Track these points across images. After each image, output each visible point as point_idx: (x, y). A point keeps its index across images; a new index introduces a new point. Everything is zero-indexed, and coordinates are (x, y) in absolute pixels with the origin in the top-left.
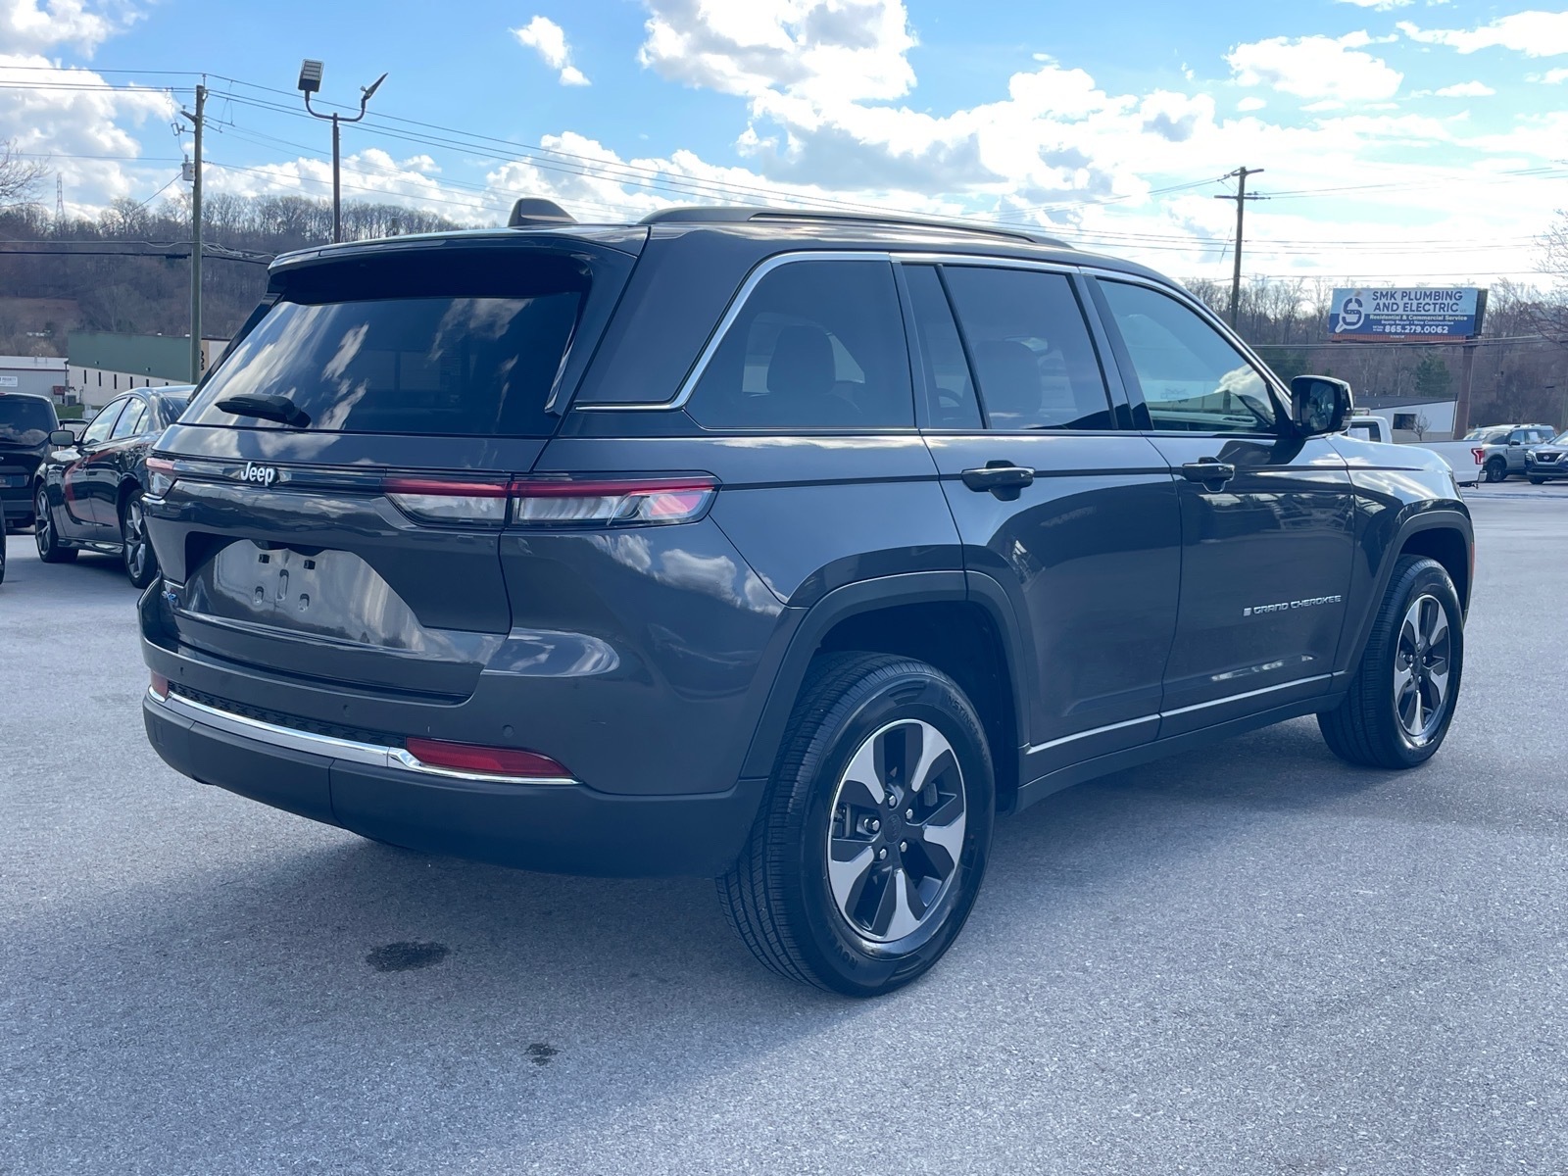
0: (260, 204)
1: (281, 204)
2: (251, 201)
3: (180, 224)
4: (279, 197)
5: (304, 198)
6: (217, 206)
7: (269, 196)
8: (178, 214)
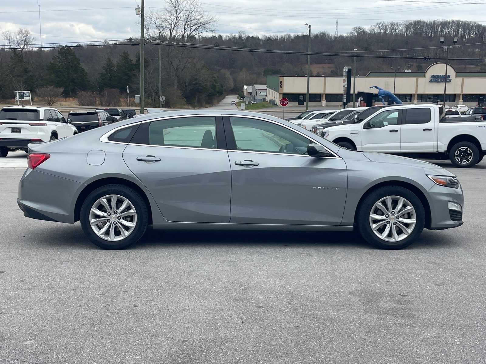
0: (405, 24)
1: (413, 23)
2: (402, 24)
3: (376, 34)
4: (413, 21)
5: (422, 20)
6: (389, 26)
7: (409, 21)
8: (375, 31)
